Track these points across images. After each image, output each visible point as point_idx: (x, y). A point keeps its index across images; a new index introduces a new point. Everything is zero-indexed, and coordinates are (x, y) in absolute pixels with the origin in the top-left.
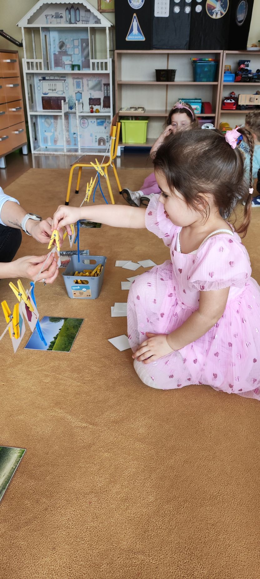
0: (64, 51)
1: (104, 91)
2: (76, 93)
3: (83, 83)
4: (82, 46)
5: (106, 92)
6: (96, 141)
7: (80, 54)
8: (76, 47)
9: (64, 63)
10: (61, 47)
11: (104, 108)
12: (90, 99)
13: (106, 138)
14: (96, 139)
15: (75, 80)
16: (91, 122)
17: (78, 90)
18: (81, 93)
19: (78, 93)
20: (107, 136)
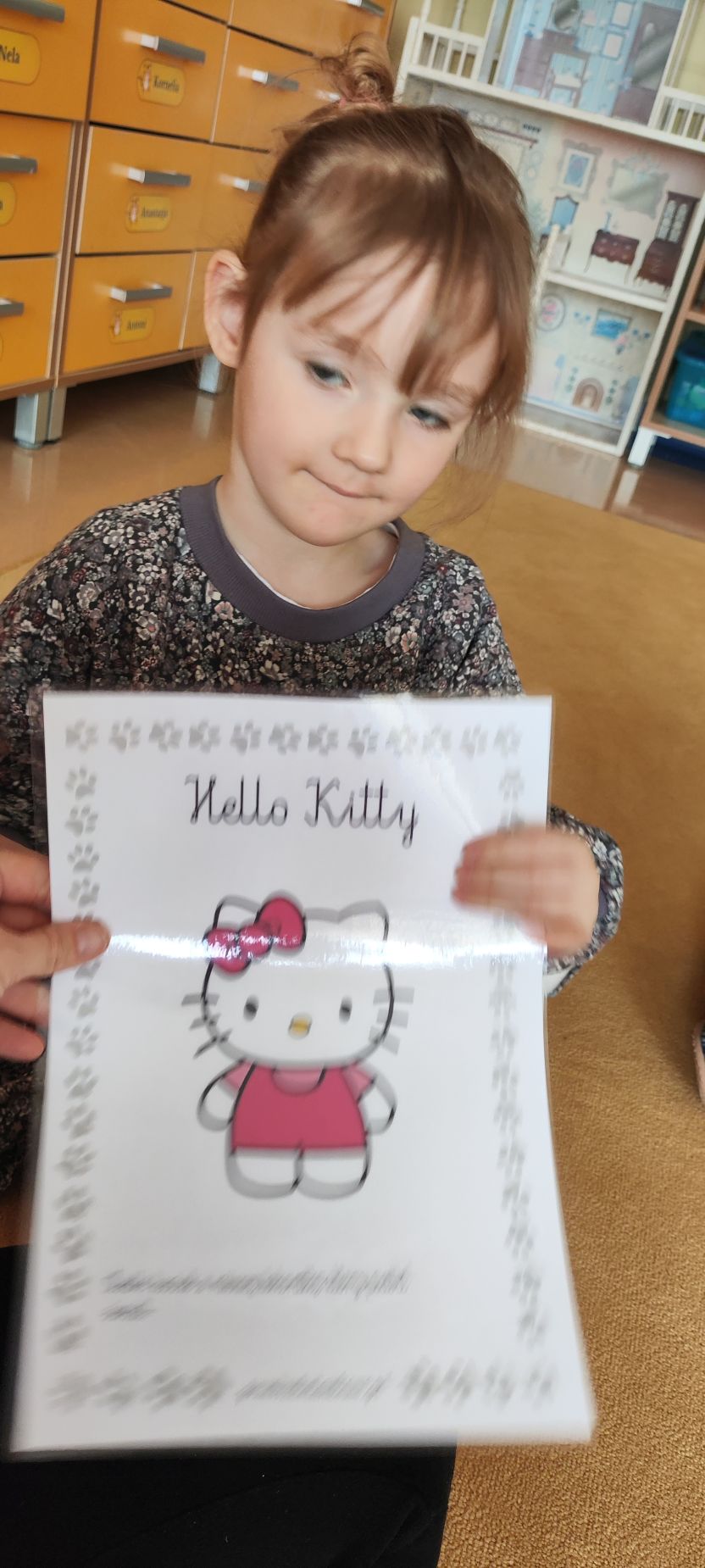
0: (567, 32)
1: (663, 218)
2: (557, 198)
3: (594, 169)
4: (639, 31)
5: (667, 222)
6: (569, 388)
7: (622, 61)
8: (618, 30)
9: (554, 77)
10: (560, 16)
11: (639, 279)
12: (601, 234)
13: (607, 385)
14: (572, 379)
15: (571, 152)
16: (577, 315)
17: (571, 189)
18: (577, 204)
19: (567, 201)
20: (615, 382)
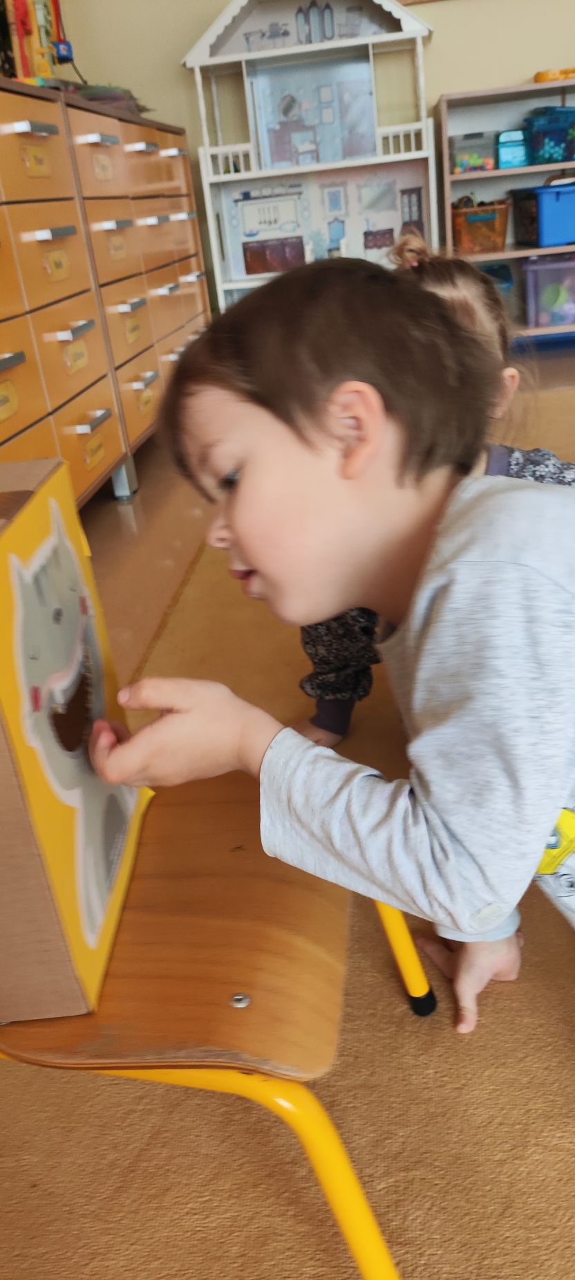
0: (295, 118)
1: (403, 209)
2: (329, 223)
3: (346, 196)
4: (341, 100)
7: (337, 123)
8: (327, 105)
9: (297, 149)
10: (286, 111)
12: (367, 234)
15: (327, 191)
17: (336, 213)
18: (343, 222)
19: (336, 223)
